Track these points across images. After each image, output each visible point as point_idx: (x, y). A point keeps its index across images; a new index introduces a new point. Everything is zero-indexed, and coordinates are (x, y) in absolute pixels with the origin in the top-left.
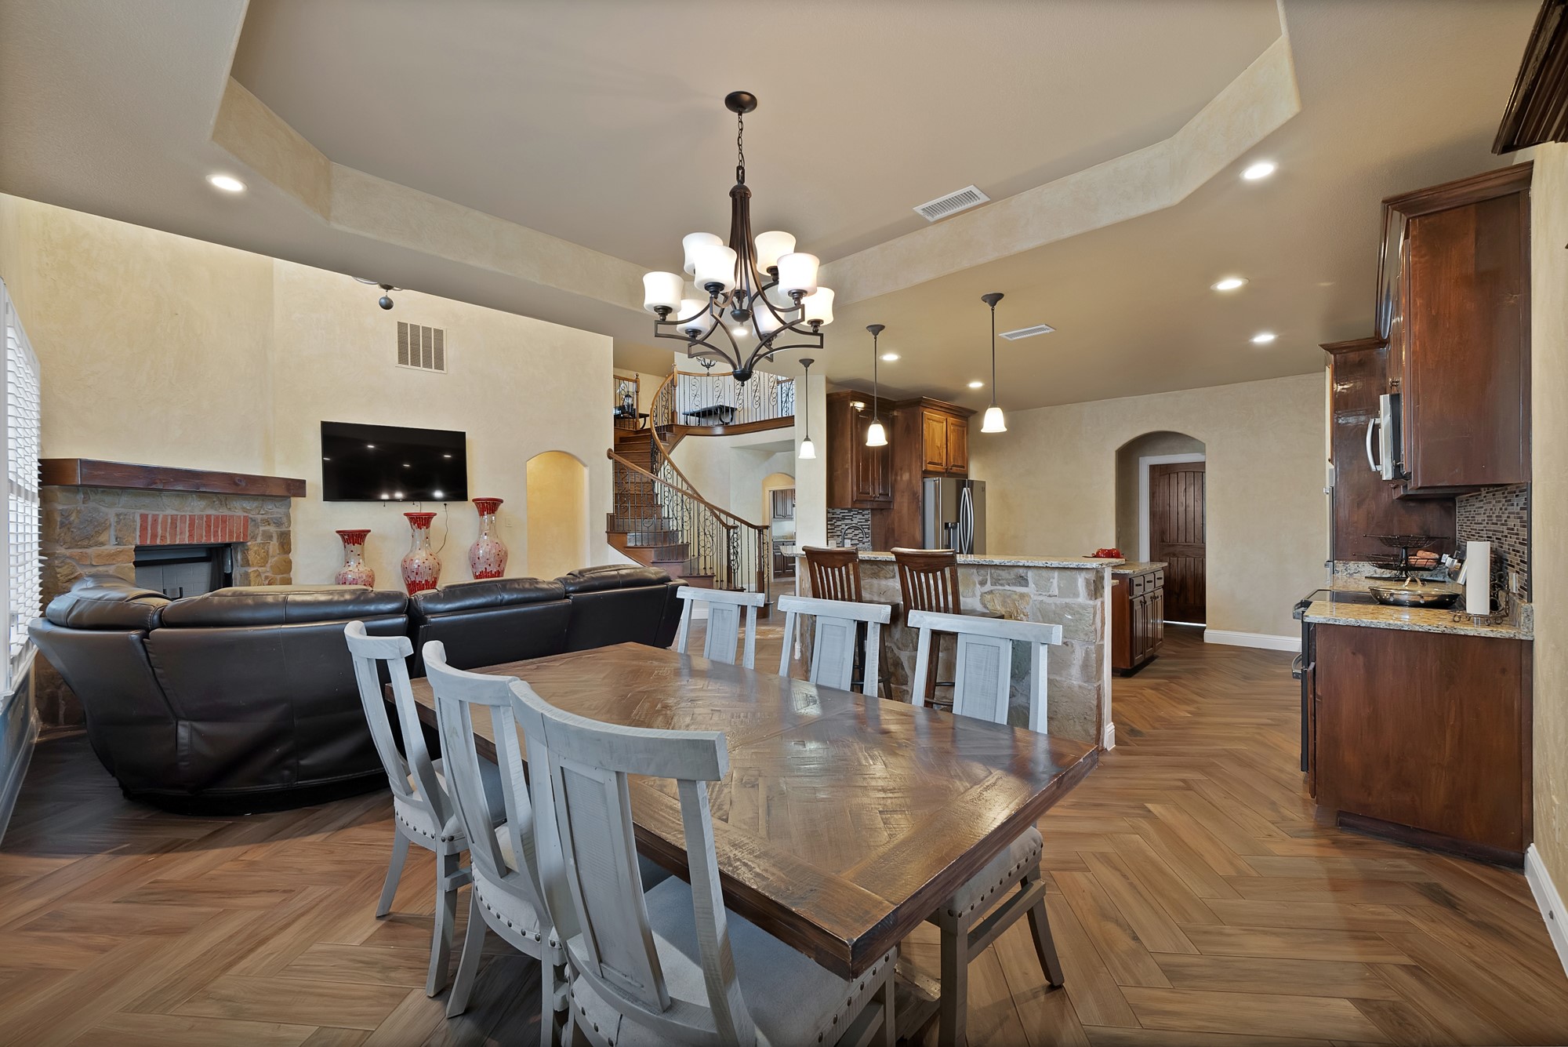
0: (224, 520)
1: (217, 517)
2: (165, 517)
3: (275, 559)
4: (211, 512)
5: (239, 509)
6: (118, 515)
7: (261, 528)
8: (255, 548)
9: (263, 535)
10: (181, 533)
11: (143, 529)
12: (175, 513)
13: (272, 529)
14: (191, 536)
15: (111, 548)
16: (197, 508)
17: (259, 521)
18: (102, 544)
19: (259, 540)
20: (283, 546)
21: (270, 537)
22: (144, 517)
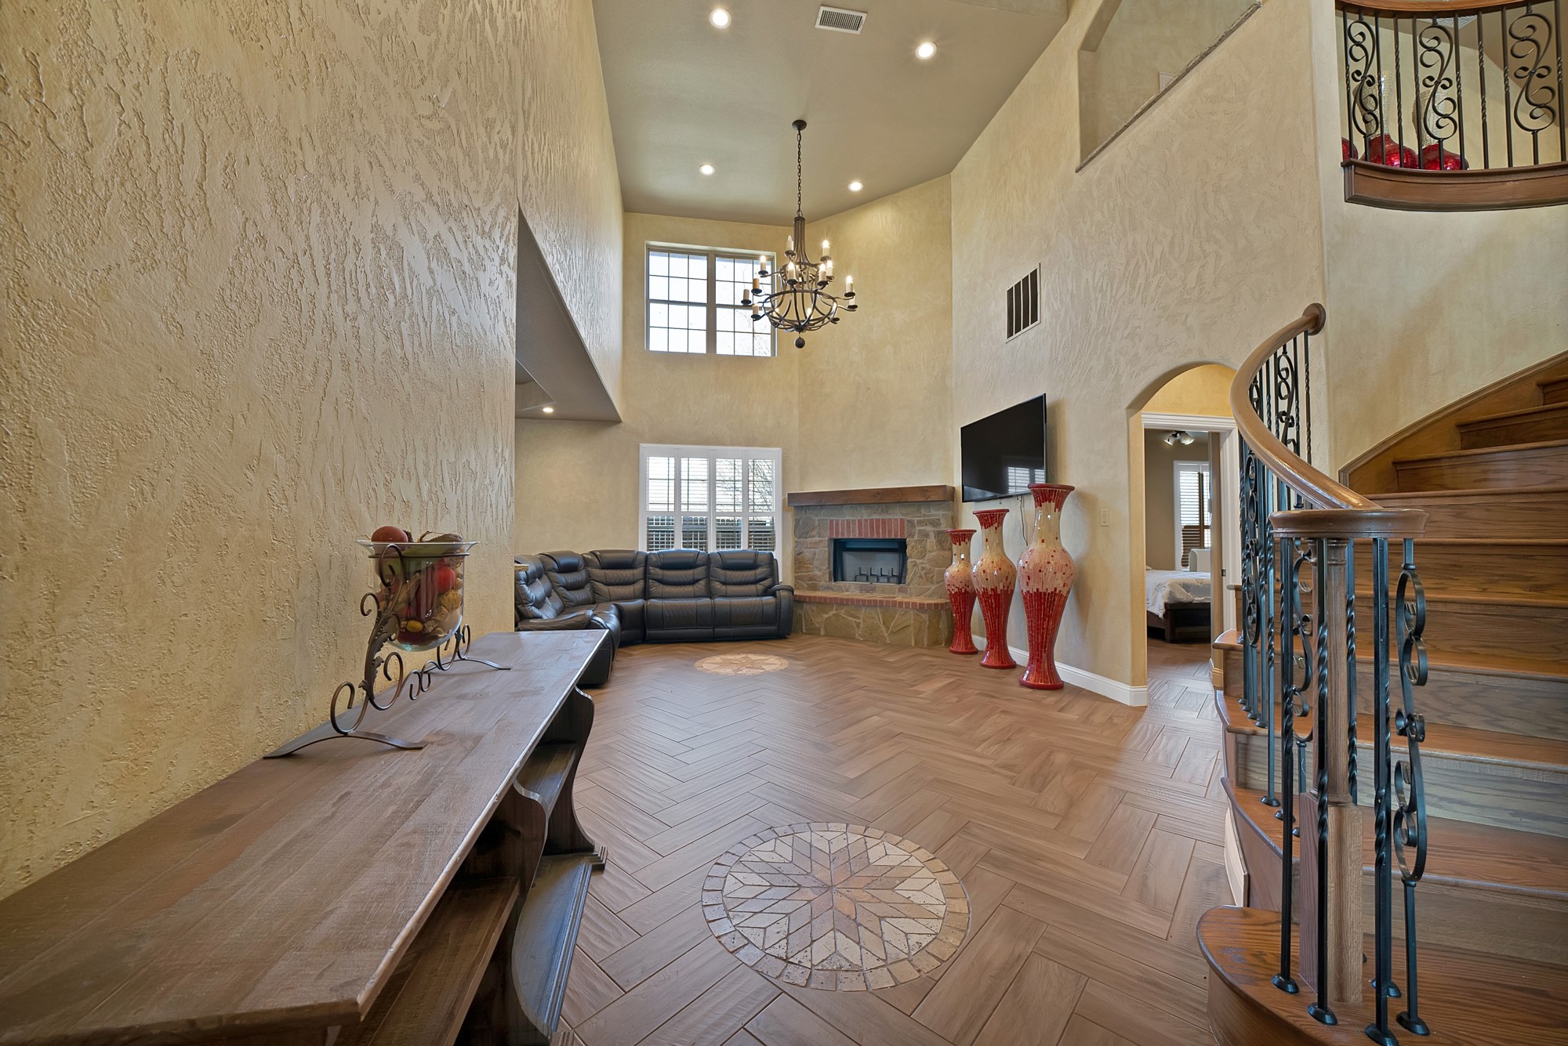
0: (884, 521)
1: (878, 520)
2: (843, 521)
3: (933, 554)
4: (875, 517)
5: (897, 515)
6: (819, 520)
7: (917, 528)
8: (913, 544)
9: (919, 533)
10: (853, 531)
11: (831, 529)
12: (850, 518)
13: (929, 528)
14: (860, 533)
15: (817, 539)
16: (864, 515)
17: (916, 522)
18: (813, 537)
19: (916, 538)
20: (940, 543)
21: (927, 536)
22: (831, 521)
